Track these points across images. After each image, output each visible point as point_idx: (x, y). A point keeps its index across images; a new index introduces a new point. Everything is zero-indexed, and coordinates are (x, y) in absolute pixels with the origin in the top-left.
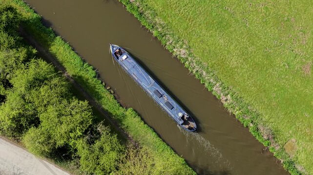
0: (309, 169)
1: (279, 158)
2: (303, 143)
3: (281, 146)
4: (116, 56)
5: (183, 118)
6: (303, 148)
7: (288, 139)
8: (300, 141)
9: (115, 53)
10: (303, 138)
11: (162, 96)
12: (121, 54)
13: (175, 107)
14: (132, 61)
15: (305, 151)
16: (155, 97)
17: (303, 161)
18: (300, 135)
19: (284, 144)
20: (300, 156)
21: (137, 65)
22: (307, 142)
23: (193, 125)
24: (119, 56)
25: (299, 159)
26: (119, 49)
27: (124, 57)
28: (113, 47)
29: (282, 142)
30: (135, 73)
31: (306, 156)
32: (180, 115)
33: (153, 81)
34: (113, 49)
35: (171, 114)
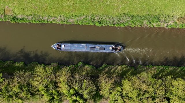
0: (24, 13)
1: (7, 20)
2: (12, 4)
3: (4, 14)
4: (59, 49)
5: (113, 49)
6: (14, 6)
7: (4, 8)
8: (10, 4)
9: (57, 48)
10: (10, 2)
11: (95, 48)
12: (60, 46)
13: (105, 47)
14: (68, 45)
15: (15, 7)
16: (92, 51)
17: (19, 12)
18: (7, 2)
19: (4, 12)
20: (16, 11)
21: (72, 45)
22: (13, 2)
23: (119, 47)
24: (60, 47)
25: (16, 13)
26: (57, 45)
27: (63, 46)
28: (54, 46)
29: (2, 12)
30: (74, 49)
31: (18, 9)
32: (111, 48)
33: (85, 45)
34: (54, 47)
35: (106, 51)
